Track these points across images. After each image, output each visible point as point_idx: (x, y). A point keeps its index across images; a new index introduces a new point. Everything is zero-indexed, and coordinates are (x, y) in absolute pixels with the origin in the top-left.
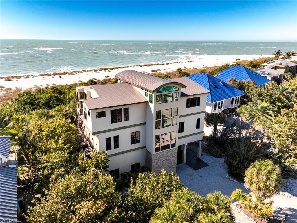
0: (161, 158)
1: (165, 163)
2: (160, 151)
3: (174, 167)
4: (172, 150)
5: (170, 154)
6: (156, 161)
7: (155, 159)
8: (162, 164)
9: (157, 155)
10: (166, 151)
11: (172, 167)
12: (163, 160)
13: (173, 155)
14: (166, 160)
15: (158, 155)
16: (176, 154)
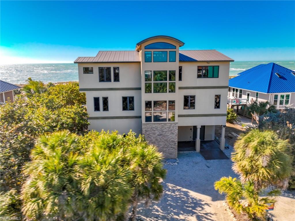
0: (155, 131)
1: (161, 139)
2: (153, 122)
3: (174, 148)
4: (170, 124)
5: (167, 129)
6: (148, 133)
7: (146, 131)
8: (157, 140)
9: (148, 125)
10: (162, 123)
11: (171, 147)
12: (158, 134)
13: (172, 132)
14: (161, 135)
15: (151, 126)
16: (176, 131)
